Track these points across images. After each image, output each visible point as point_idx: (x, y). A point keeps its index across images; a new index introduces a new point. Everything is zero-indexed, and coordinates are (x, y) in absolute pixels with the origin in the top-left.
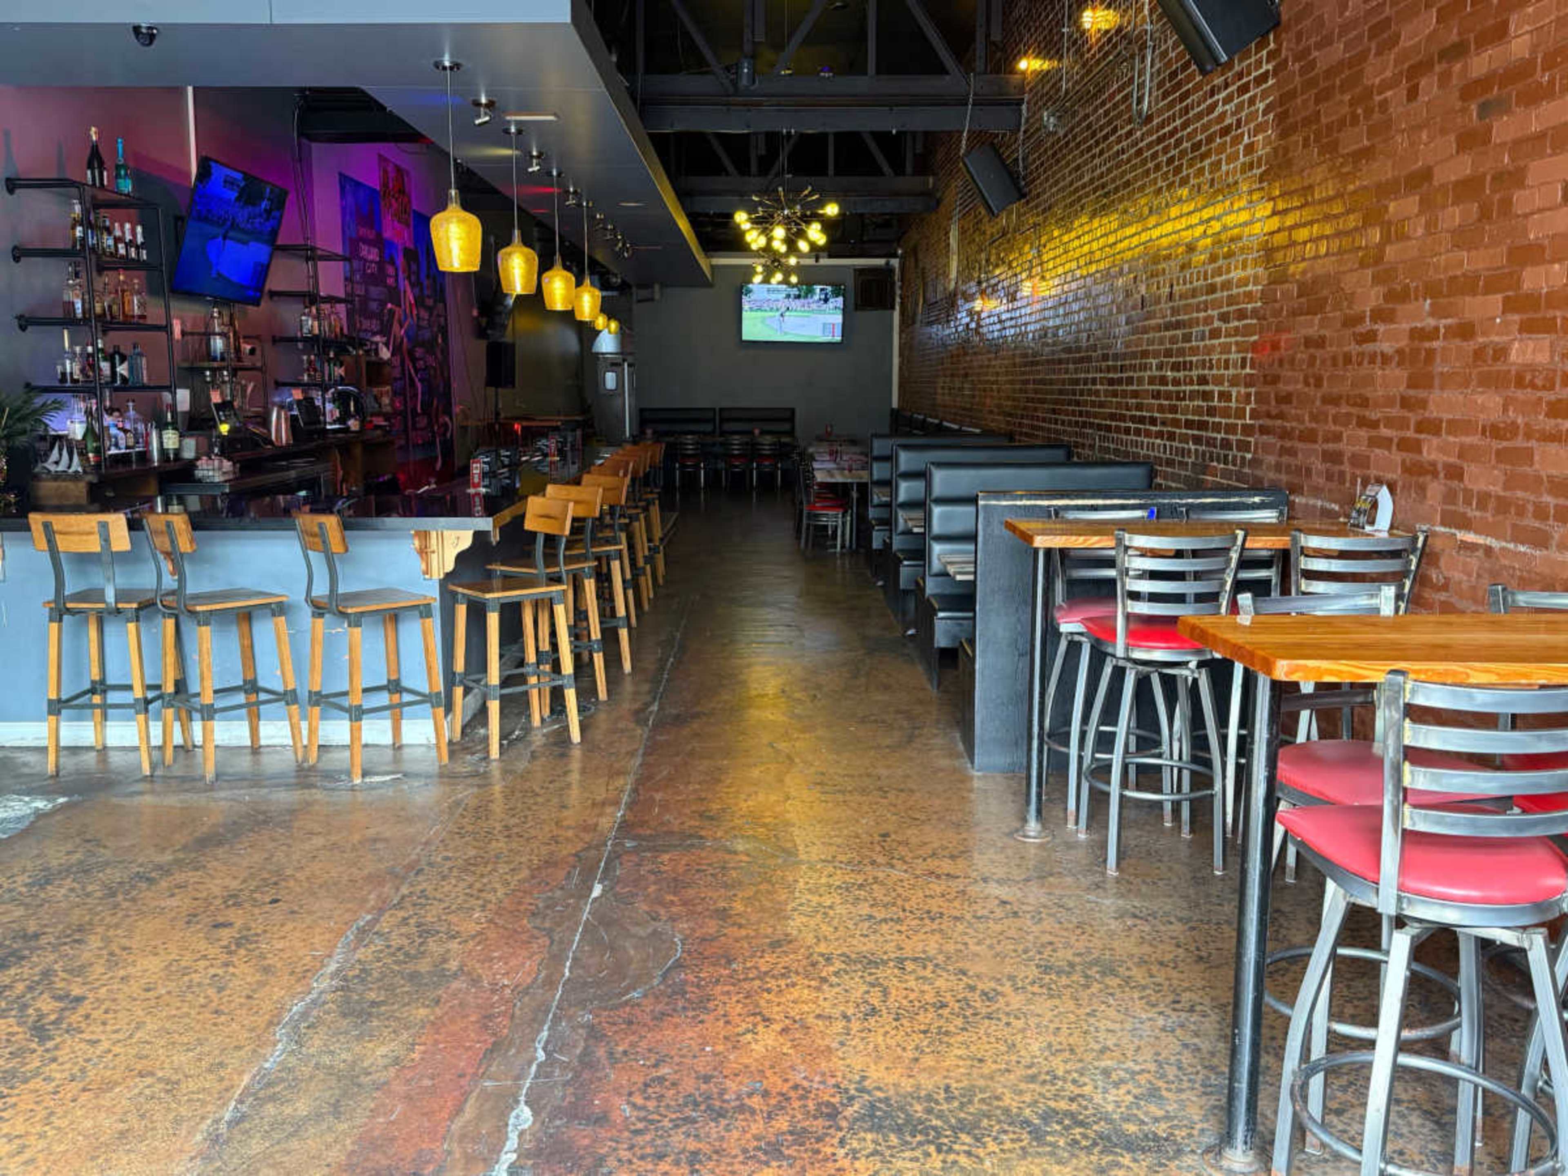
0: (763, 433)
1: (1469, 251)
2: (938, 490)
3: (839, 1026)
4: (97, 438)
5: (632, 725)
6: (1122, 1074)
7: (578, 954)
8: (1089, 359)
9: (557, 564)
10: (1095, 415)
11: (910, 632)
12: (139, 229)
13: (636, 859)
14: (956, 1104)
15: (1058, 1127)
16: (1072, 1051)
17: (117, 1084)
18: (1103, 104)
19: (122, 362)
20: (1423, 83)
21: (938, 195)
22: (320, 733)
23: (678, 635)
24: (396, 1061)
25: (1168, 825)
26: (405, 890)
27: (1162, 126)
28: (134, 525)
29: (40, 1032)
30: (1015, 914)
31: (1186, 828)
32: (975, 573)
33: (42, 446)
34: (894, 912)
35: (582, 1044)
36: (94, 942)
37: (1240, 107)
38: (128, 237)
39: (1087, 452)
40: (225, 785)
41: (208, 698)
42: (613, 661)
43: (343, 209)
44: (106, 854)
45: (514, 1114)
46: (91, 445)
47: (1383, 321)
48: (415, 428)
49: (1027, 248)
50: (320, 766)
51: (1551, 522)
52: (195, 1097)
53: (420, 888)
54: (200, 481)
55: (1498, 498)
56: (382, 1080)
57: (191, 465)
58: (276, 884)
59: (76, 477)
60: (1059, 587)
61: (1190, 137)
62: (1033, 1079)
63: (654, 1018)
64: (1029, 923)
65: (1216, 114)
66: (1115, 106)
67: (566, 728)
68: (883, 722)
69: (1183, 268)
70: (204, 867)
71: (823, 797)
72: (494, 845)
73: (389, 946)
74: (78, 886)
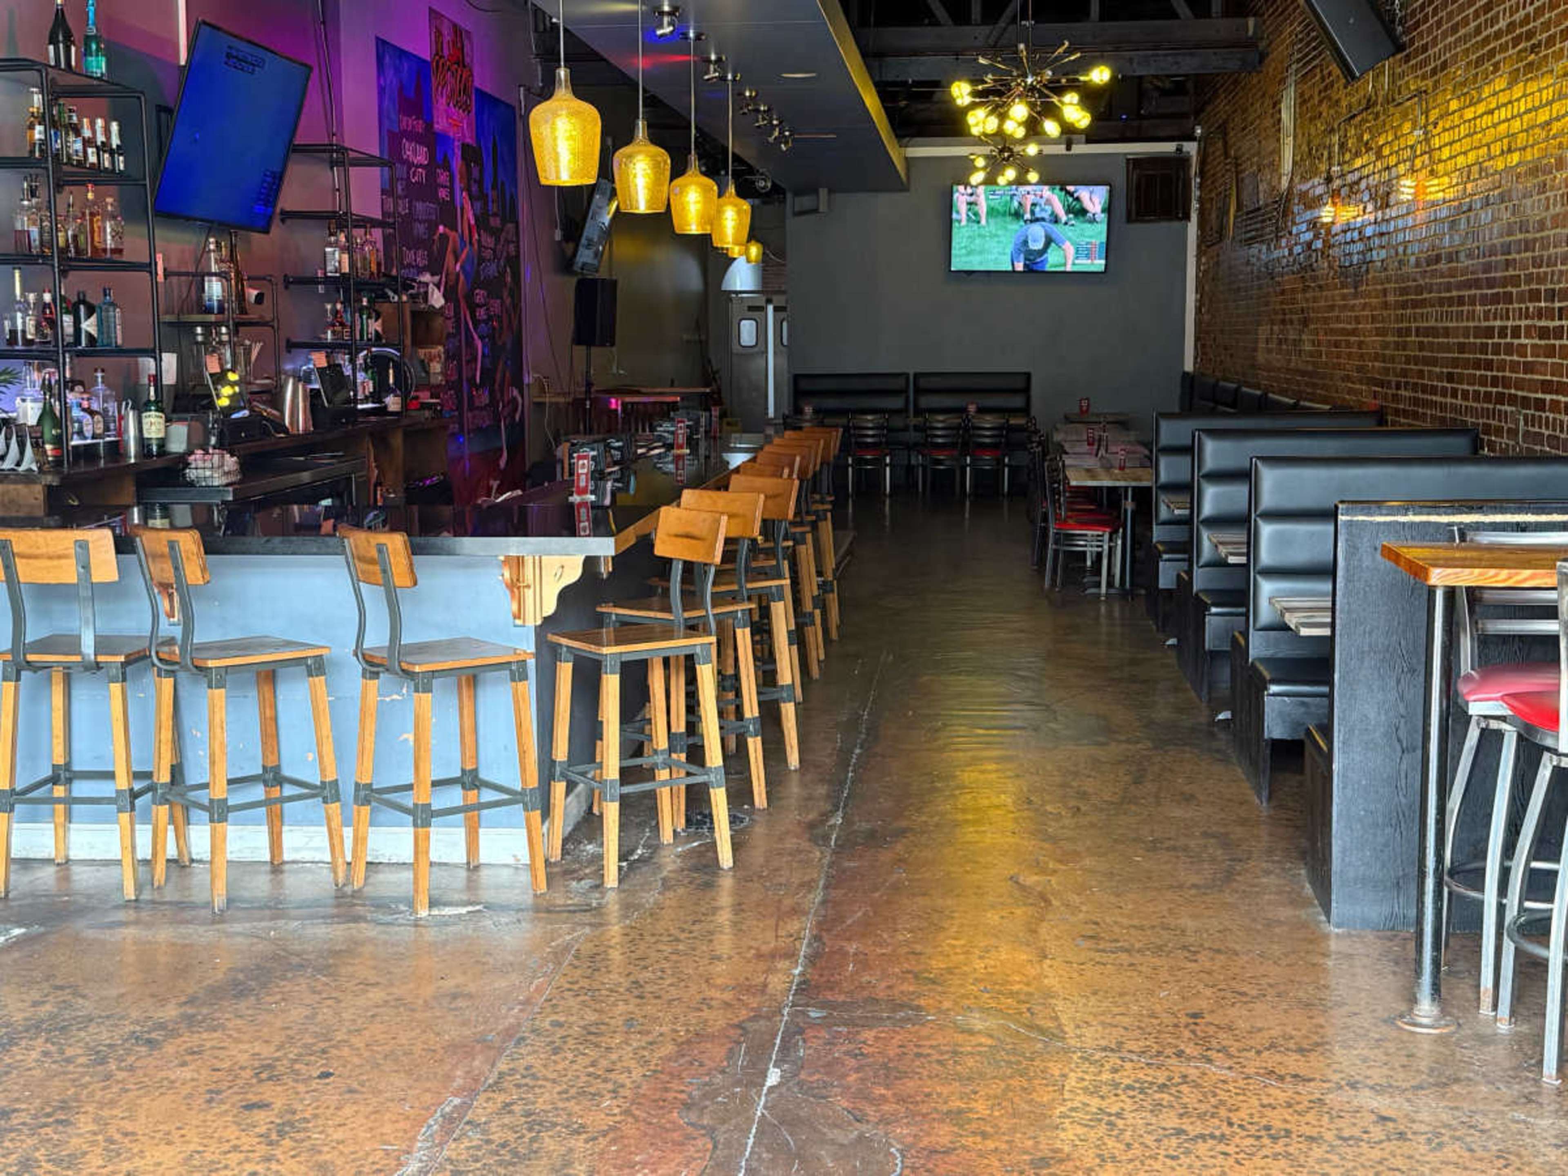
0: (981, 411)
2: (1267, 501)
4: (58, 423)
5: (805, 845)
7: (754, 1164)
8: (1508, 298)
9: (701, 605)
10: (1520, 385)
11: (1221, 717)
12: (114, 127)
13: (825, 1034)
19: (88, 316)
21: (1263, 46)
22: (370, 844)
23: (865, 713)
26: (503, 1066)
28: (122, 545)
30: (1402, 1136)
32: (1333, 625)
34: (1214, 1126)
36: (85, 1124)
38: (100, 138)
39: (1505, 441)
40: (240, 914)
41: (219, 791)
42: (774, 750)
43: (381, 91)
44: (86, 1008)
46: (50, 432)
48: (472, 408)
49: (1407, 127)
50: (369, 891)
53: (523, 1063)
54: (191, 484)
57: (182, 460)
58: (324, 1052)
59: (28, 478)
60: (1466, 645)
64: (1423, 1149)
67: (713, 846)
68: (1186, 849)
70: (224, 1028)
71: (1097, 956)
72: (621, 1007)
73: (488, 1142)
74: (53, 1049)
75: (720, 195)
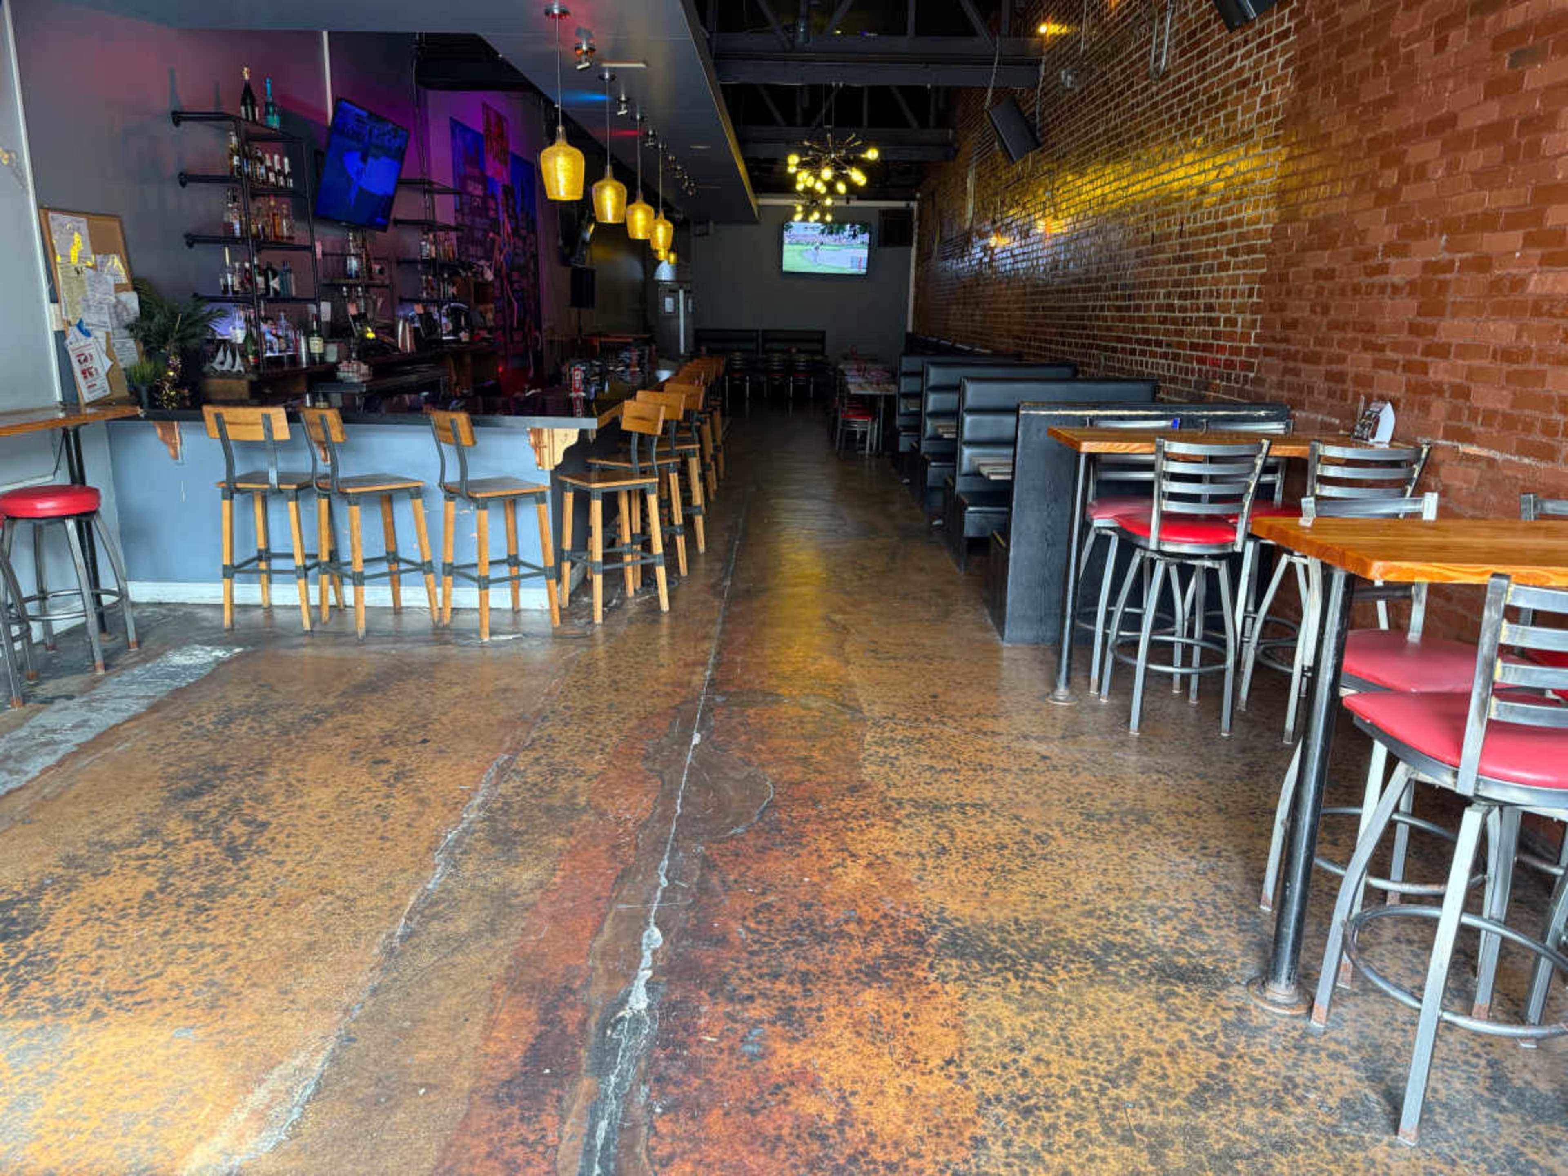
0: (799, 351)
1: (1491, 190)
2: (970, 402)
3: (916, 862)
4: (255, 343)
5: (711, 598)
6: (1167, 912)
7: (687, 794)
8: (1098, 289)
9: (650, 460)
10: (1102, 338)
11: (936, 523)
12: (286, 160)
13: (725, 711)
14: (1026, 935)
15: (1118, 959)
16: (1121, 890)
17: (303, 901)
18: (1121, 62)
19: (274, 277)
20: (1453, 35)
21: (956, 145)
22: (453, 598)
23: (741, 521)
24: (541, 885)
25: (1176, 692)
26: (534, 734)
27: (1179, 80)
28: (292, 418)
29: (233, 852)
30: (1055, 768)
31: (1193, 696)
32: (1013, 473)
33: (210, 348)
34: (950, 764)
35: (698, 873)
36: (274, 774)
37: (1258, 63)
38: (277, 167)
39: (1092, 370)
40: (375, 640)
41: (358, 567)
42: (691, 543)
43: (454, 149)
44: (277, 698)
45: (646, 934)
46: (251, 348)
47: (1397, 255)
49: (1041, 191)
50: (453, 626)
51: (1559, 437)
52: (370, 913)
53: (547, 732)
54: (341, 381)
55: (1505, 416)
56: (531, 901)
57: (334, 367)
58: (425, 726)
59: (239, 375)
60: (1091, 487)
61: (1205, 91)
62: (1089, 914)
63: (758, 852)
64: (1068, 775)
65: (1234, 68)
66: (1132, 64)
67: (657, 599)
68: (921, 598)
69: (1194, 208)
70: (362, 711)
71: (878, 662)
72: (606, 697)
73: (526, 783)
74: (255, 725)
75: (656, 217)
